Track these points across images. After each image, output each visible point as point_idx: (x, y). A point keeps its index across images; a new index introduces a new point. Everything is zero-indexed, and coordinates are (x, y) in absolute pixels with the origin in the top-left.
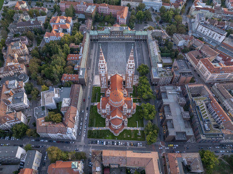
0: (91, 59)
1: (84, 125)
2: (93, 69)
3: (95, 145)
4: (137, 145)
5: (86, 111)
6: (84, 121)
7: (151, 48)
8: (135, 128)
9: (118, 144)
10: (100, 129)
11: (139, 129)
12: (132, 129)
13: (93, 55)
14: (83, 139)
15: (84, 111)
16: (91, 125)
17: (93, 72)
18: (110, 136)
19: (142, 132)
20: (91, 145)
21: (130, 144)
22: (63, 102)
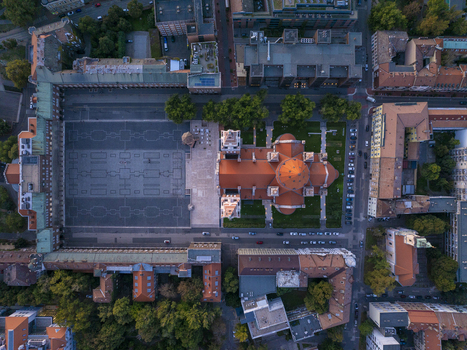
0: (135, 240)
1: (316, 237)
2: (168, 231)
3: (353, 212)
4: (354, 138)
5: (285, 236)
6: (308, 237)
7: (109, 79)
8: (323, 139)
9: (352, 172)
10: (323, 205)
11: (324, 132)
12: (324, 145)
13: (117, 235)
14: (342, 236)
15: (286, 240)
16: (316, 223)
17: (178, 231)
18: (338, 186)
19: (329, 126)
20: (352, 220)
21: (353, 149)
22: (288, 285)
